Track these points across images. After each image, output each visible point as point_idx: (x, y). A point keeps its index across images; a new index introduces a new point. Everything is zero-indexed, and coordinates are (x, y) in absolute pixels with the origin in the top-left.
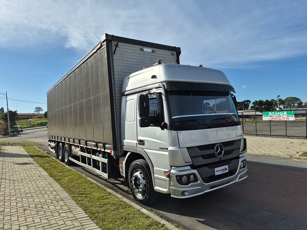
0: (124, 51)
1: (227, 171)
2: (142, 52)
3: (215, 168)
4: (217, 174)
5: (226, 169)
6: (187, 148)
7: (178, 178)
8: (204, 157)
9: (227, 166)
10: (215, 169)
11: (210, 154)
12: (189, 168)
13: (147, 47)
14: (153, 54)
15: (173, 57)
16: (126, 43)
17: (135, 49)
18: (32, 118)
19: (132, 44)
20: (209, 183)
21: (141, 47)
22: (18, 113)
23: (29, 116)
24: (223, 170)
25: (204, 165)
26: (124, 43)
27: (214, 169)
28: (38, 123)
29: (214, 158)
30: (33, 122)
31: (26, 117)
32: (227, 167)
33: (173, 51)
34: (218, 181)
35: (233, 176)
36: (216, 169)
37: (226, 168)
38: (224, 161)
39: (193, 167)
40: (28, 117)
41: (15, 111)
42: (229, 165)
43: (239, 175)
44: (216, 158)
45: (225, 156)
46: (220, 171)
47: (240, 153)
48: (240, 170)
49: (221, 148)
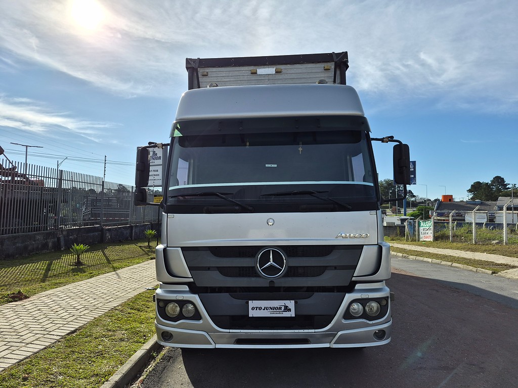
0: (219, 80)
1: (292, 314)
2: (254, 77)
3: (252, 300)
5: (287, 309)
6: (182, 248)
7: (161, 304)
8: (225, 271)
10: (250, 302)
11: (243, 267)
12: (186, 288)
13: (265, 66)
14: (279, 76)
15: (326, 75)
16: (222, 67)
17: (239, 75)
19: (233, 66)
20: (231, 331)
21: (252, 68)
24: (275, 308)
25: (221, 290)
26: (219, 67)
27: (248, 303)
29: (253, 279)
32: (291, 304)
33: (329, 62)
34: (261, 331)
35: (316, 330)
36: (252, 304)
37: (286, 307)
39: (193, 288)
42: (300, 301)
43: (340, 333)
44: (258, 279)
45: (290, 279)
46: (266, 308)
47: (354, 279)
48: (344, 321)
49: (278, 259)
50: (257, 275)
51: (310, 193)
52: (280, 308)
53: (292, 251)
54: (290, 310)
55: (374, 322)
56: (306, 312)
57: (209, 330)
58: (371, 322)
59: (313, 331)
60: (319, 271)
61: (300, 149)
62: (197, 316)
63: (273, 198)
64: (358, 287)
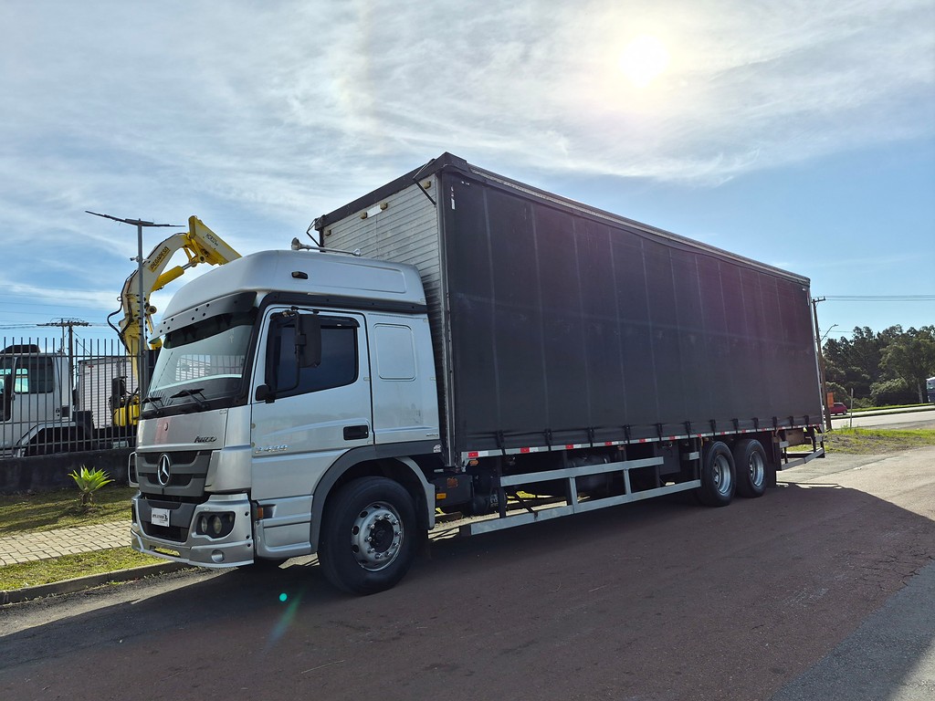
0: (339, 237)
2: (365, 223)
3: (153, 507)
4: (153, 521)
9: (170, 511)
13: (374, 205)
17: (354, 224)
19: (349, 215)
21: (363, 212)
32: (168, 513)
36: (154, 511)
37: (166, 516)
38: (166, 498)
42: (174, 511)
43: (193, 548)
44: (157, 486)
45: (171, 487)
46: (158, 517)
47: (206, 489)
48: (194, 535)
50: (157, 482)
52: (163, 517)
54: (167, 519)
55: (215, 539)
56: (174, 523)
57: (141, 535)
58: (213, 540)
59: (180, 543)
60: (187, 479)
64: (211, 498)
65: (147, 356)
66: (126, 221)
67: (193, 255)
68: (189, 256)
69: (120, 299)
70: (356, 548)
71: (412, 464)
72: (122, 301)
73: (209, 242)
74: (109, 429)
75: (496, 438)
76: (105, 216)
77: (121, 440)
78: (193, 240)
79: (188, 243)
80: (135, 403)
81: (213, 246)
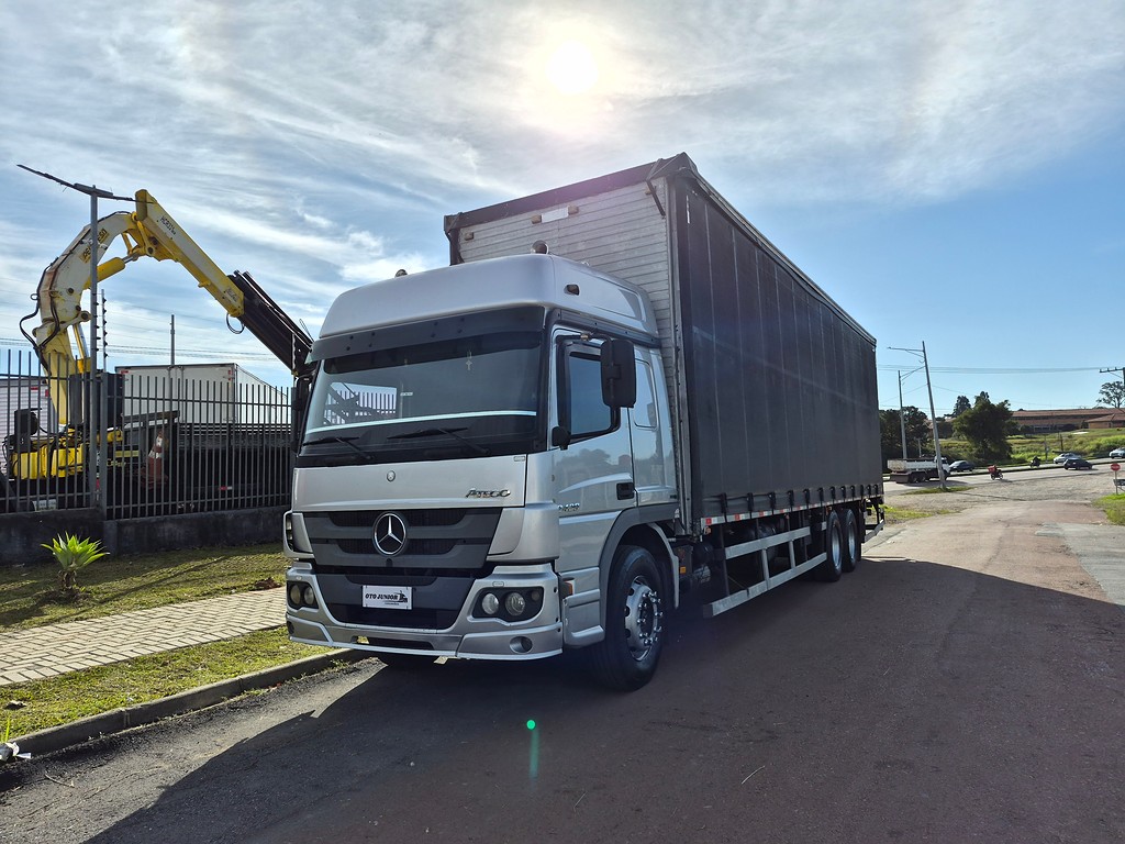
1: (408, 606)
3: (367, 584)
4: (368, 603)
5: (403, 599)
6: (304, 513)
9: (410, 588)
10: (364, 587)
11: (361, 540)
12: (308, 566)
18: (1085, 426)
20: (348, 625)
22: (1011, 409)
23: (1075, 417)
24: (390, 597)
25: (341, 570)
27: (362, 588)
28: (1098, 446)
29: (368, 556)
30: (1081, 443)
31: (1062, 422)
32: (407, 591)
35: (439, 631)
36: (367, 589)
37: (402, 596)
38: (399, 571)
39: (314, 567)
40: (1069, 422)
41: (1003, 404)
42: (420, 589)
43: (466, 636)
44: (376, 556)
45: (410, 557)
46: (381, 597)
47: (489, 558)
48: (470, 618)
49: (397, 529)
50: (374, 551)
51: (438, 433)
52: (396, 597)
53: (416, 517)
54: (406, 600)
55: (513, 624)
56: (425, 604)
57: (327, 623)
58: (508, 624)
59: (435, 631)
60: (445, 546)
61: (469, 363)
62: (315, 605)
63: (400, 442)
64: (498, 570)
65: (106, 381)
66: (76, 187)
67: (134, 244)
68: (128, 245)
69: (35, 297)
70: (628, 633)
71: (660, 531)
72: (38, 299)
73: (164, 228)
74: (43, 481)
75: (721, 502)
76: (47, 176)
77: (41, 499)
78: (139, 223)
79: (132, 226)
80: (62, 447)
81: (170, 235)
